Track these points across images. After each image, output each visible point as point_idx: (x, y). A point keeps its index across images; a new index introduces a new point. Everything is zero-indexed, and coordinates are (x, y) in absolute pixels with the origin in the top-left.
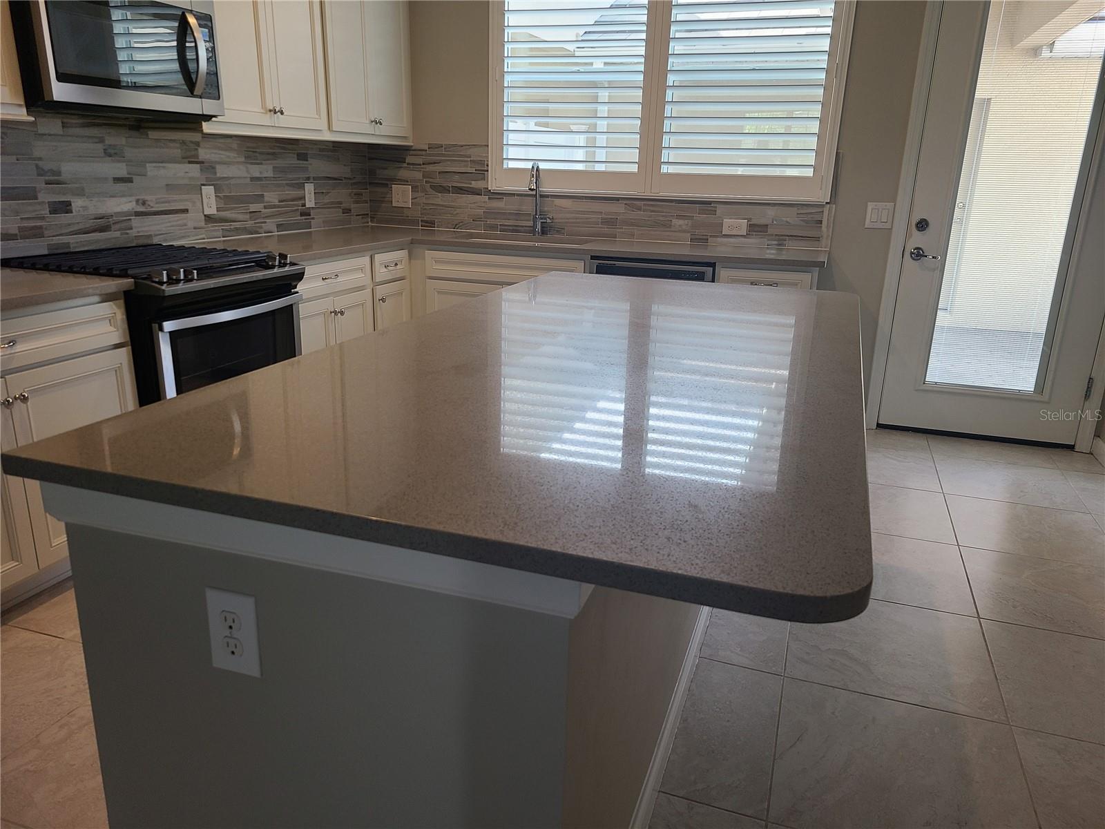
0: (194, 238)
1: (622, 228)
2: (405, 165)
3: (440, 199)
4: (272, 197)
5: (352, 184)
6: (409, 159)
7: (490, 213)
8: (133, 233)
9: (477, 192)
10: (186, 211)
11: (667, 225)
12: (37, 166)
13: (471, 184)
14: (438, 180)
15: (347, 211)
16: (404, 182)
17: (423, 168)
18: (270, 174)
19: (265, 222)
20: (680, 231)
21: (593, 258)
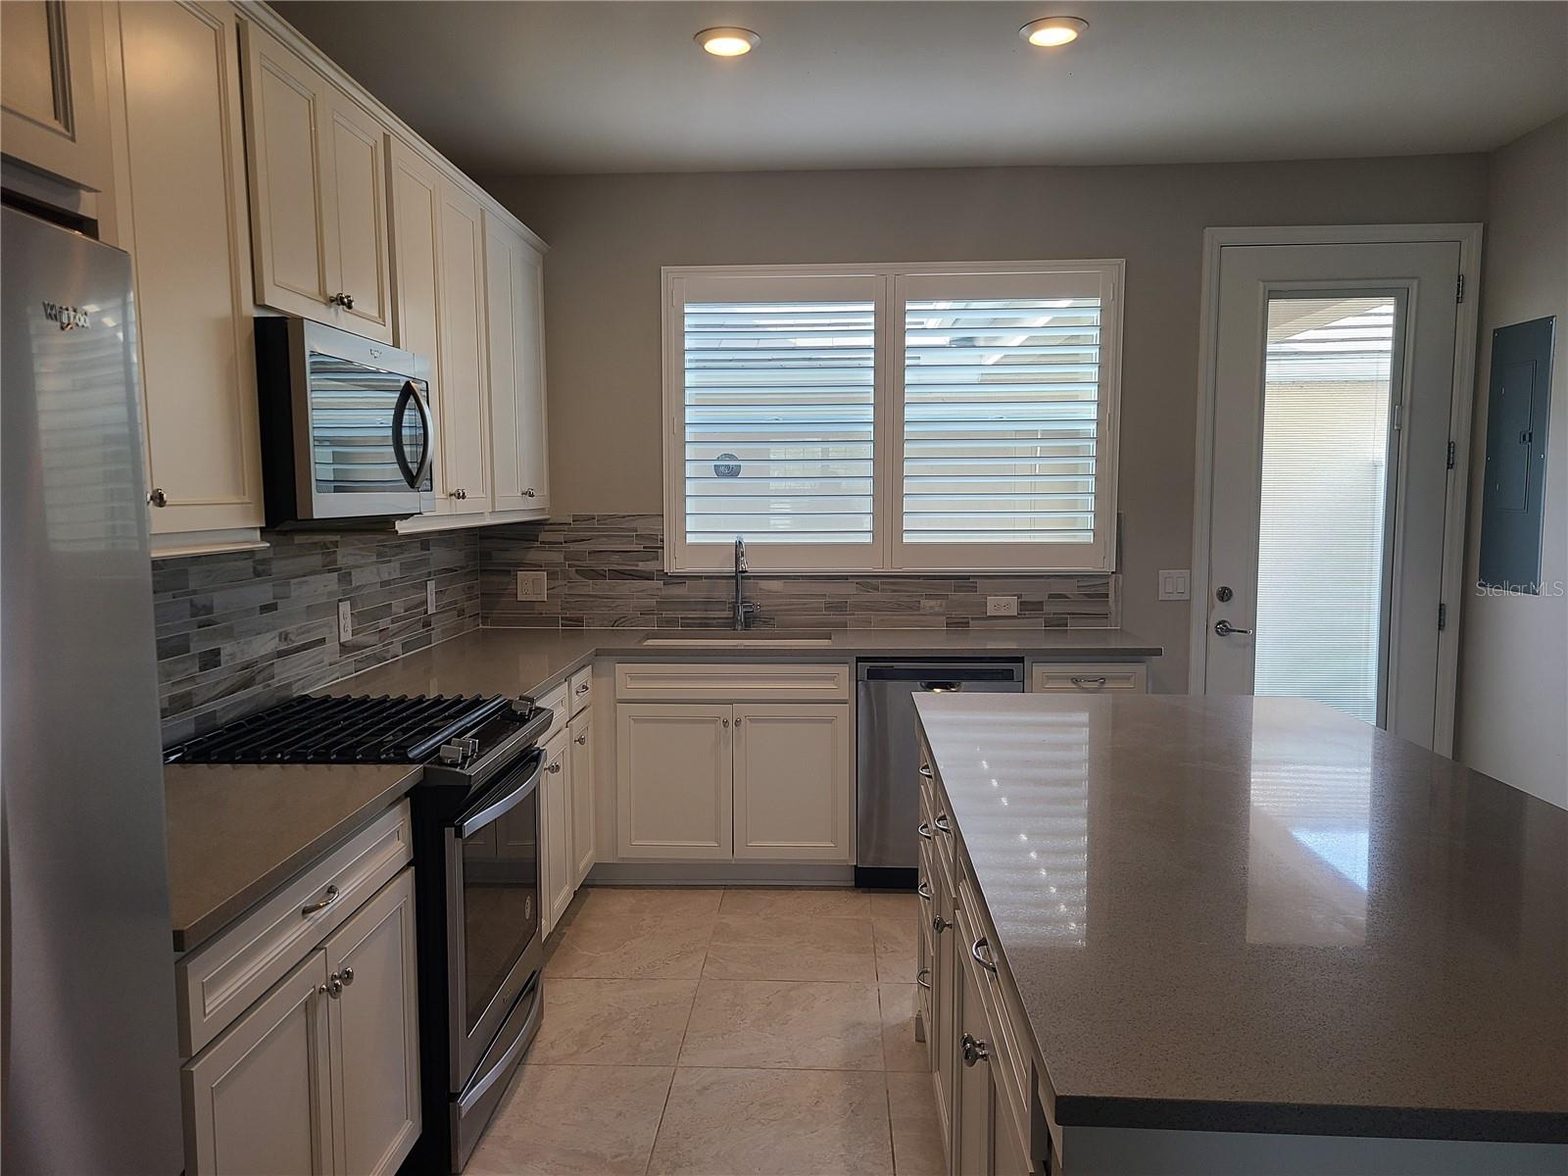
0: (331, 679)
1: (854, 614)
2: (538, 544)
3: (590, 587)
4: (398, 606)
5: (466, 575)
6: (543, 537)
7: (665, 603)
8: (275, 683)
9: (647, 576)
10: (323, 641)
11: (914, 607)
12: (191, 601)
13: (637, 566)
14: (588, 563)
15: (461, 613)
16: (537, 567)
17: (563, 547)
18: (396, 575)
19: (392, 643)
20: (931, 614)
21: (859, 659)
